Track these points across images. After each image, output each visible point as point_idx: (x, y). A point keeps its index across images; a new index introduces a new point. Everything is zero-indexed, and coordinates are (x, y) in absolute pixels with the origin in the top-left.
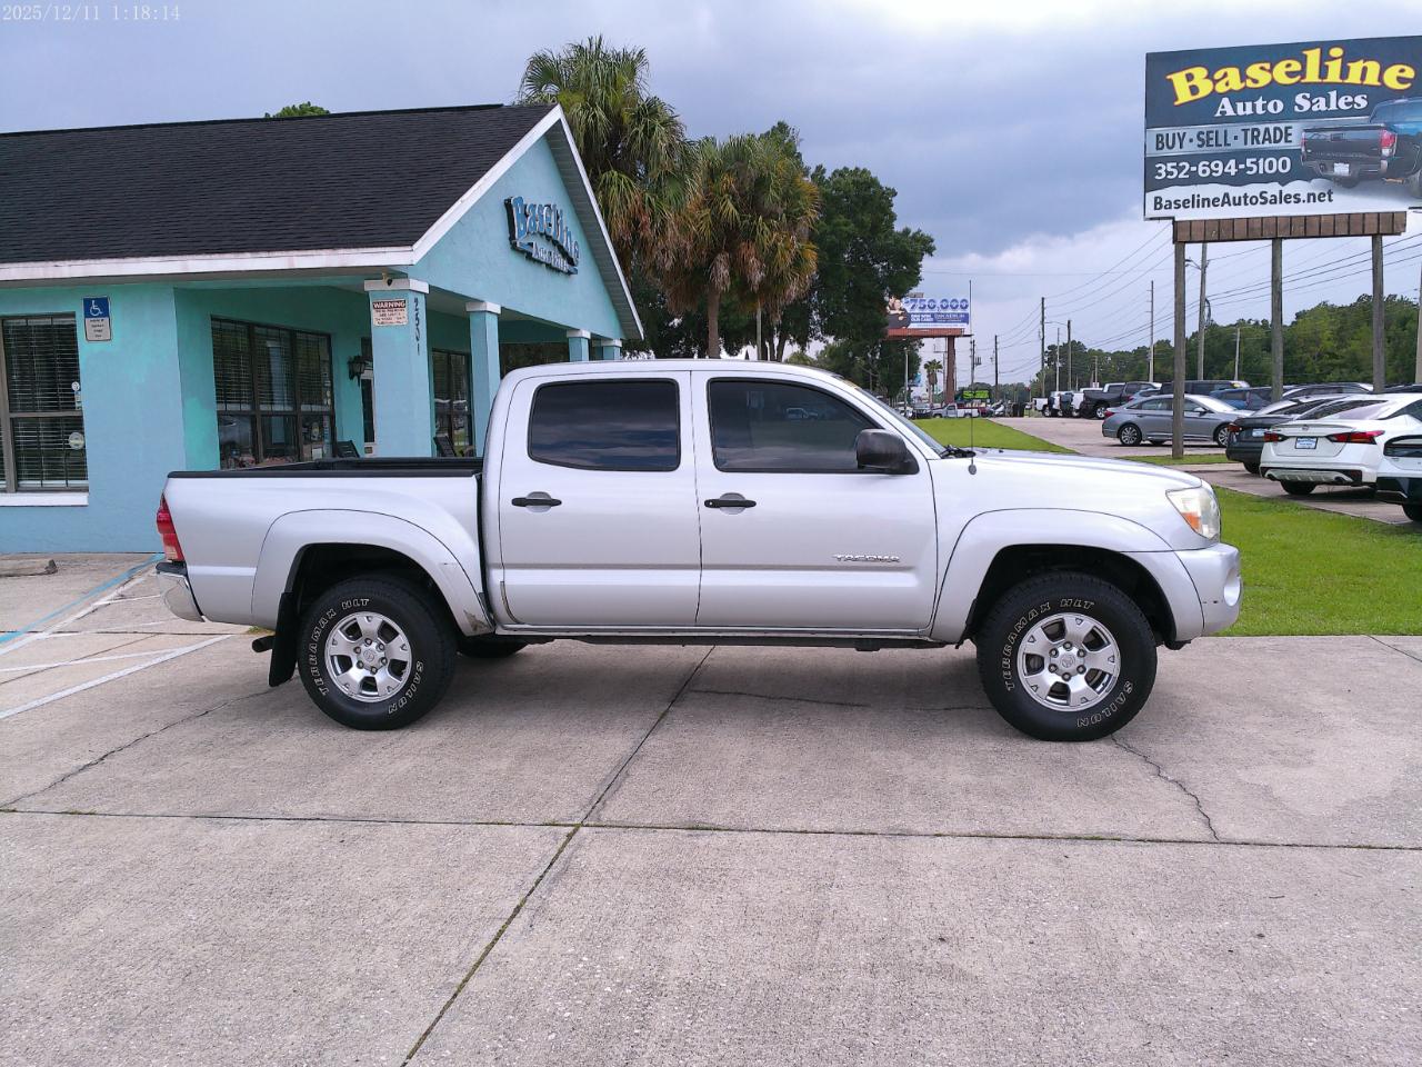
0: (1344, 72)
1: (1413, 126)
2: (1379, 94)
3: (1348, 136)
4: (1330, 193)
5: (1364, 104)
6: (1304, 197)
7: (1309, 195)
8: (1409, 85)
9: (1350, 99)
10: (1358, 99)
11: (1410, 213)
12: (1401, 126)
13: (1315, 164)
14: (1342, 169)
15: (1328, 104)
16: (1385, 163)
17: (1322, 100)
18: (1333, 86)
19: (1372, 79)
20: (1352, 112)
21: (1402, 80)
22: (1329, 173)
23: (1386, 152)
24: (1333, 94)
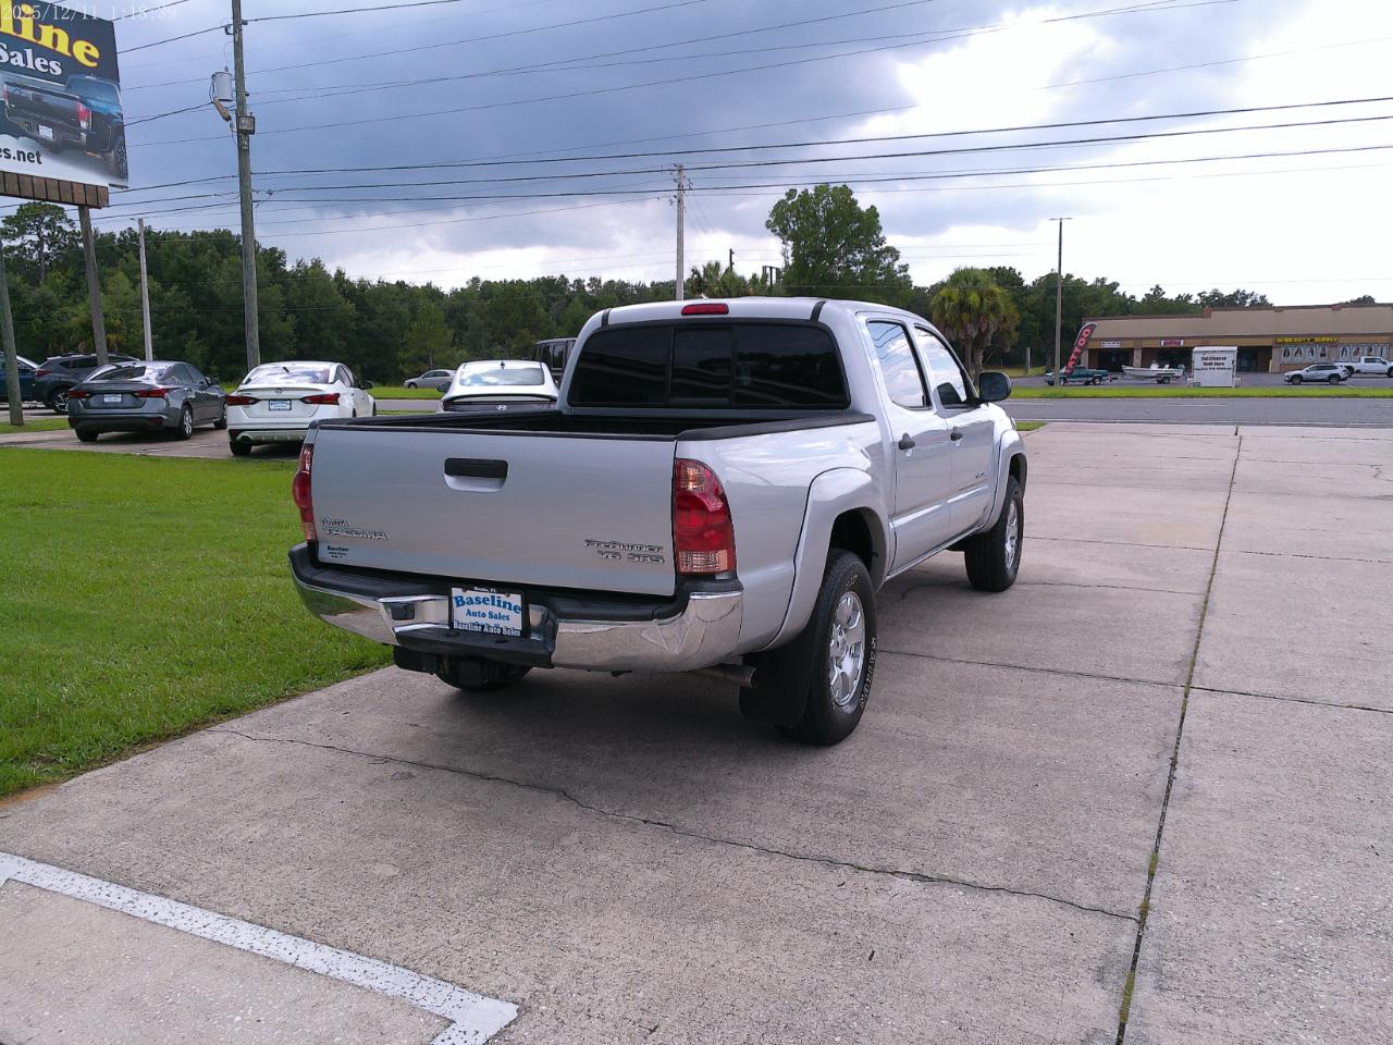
0: (37, 33)
1: (103, 105)
2: (69, 62)
3: (47, 99)
4: (38, 155)
5: (59, 71)
6: (13, 153)
7: (19, 152)
8: (94, 64)
9: (45, 63)
10: (53, 64)
11: (111, 189)
12: (93, 103)
13: (20, 121)
14: (46, 132)
15: (25, 61)
16: (84, 135)
17: (20, 56)
18: (28, 44)
19: (62, 47)
20: (48, 76)
21: (88, 56)
22: (34, 134)
23: (84, 125)
24: (29, 52)
